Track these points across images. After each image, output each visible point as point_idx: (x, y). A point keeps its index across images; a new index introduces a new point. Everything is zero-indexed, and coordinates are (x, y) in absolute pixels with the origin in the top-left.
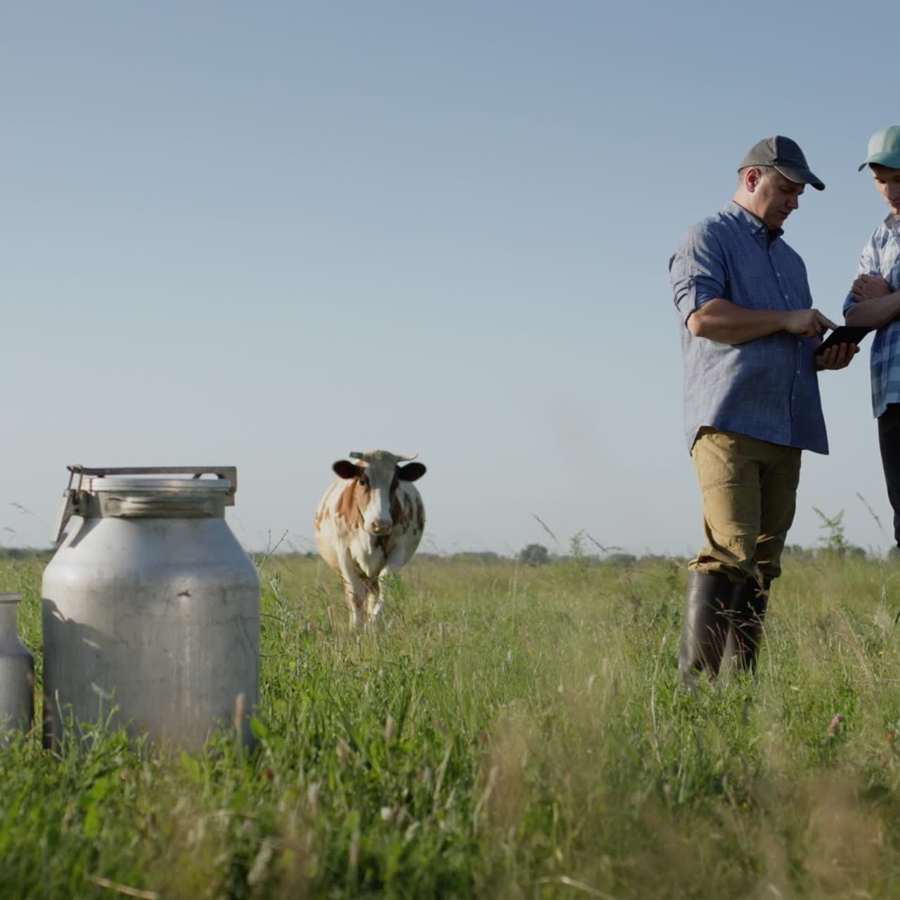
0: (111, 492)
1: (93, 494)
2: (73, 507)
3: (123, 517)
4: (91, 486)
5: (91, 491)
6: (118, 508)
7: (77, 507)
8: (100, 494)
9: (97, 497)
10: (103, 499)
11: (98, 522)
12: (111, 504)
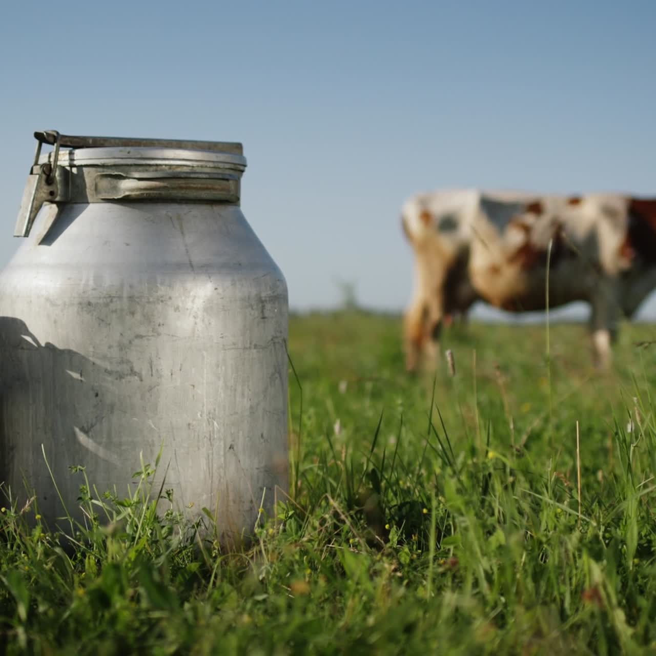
0: (103, 166)
1: (74, 170)
2: (46, 189)
3: (126, 201)
4: (72, 160)
5: (72, 166)
6: (115, 189)
7: (51, 188)
8: (85, 169)
9: (81, 175)
10: (89, 176)
11: (84, 209)
12: (104, 183)
